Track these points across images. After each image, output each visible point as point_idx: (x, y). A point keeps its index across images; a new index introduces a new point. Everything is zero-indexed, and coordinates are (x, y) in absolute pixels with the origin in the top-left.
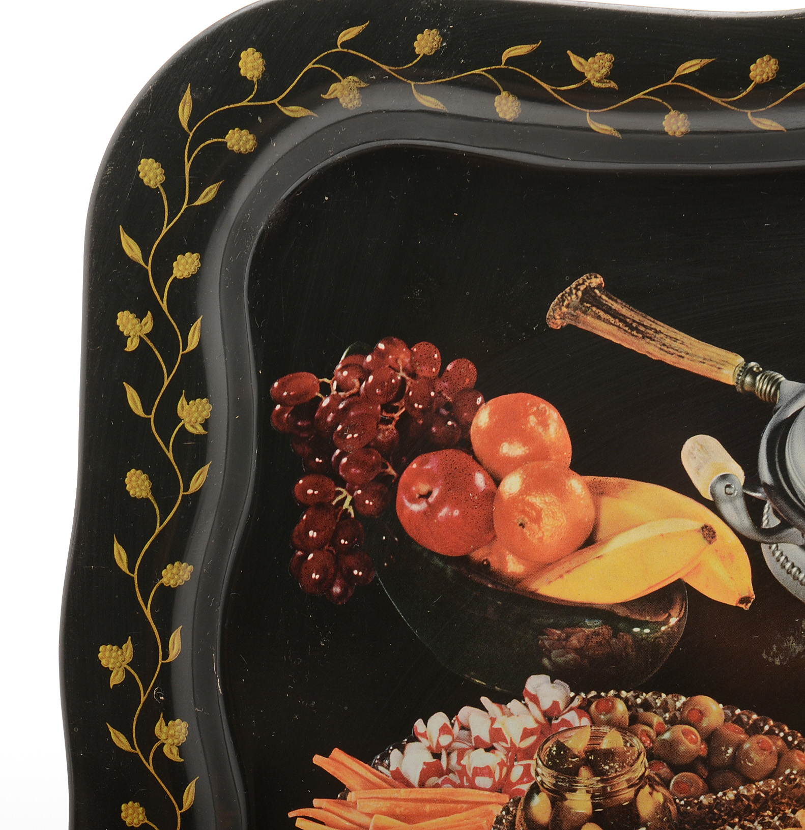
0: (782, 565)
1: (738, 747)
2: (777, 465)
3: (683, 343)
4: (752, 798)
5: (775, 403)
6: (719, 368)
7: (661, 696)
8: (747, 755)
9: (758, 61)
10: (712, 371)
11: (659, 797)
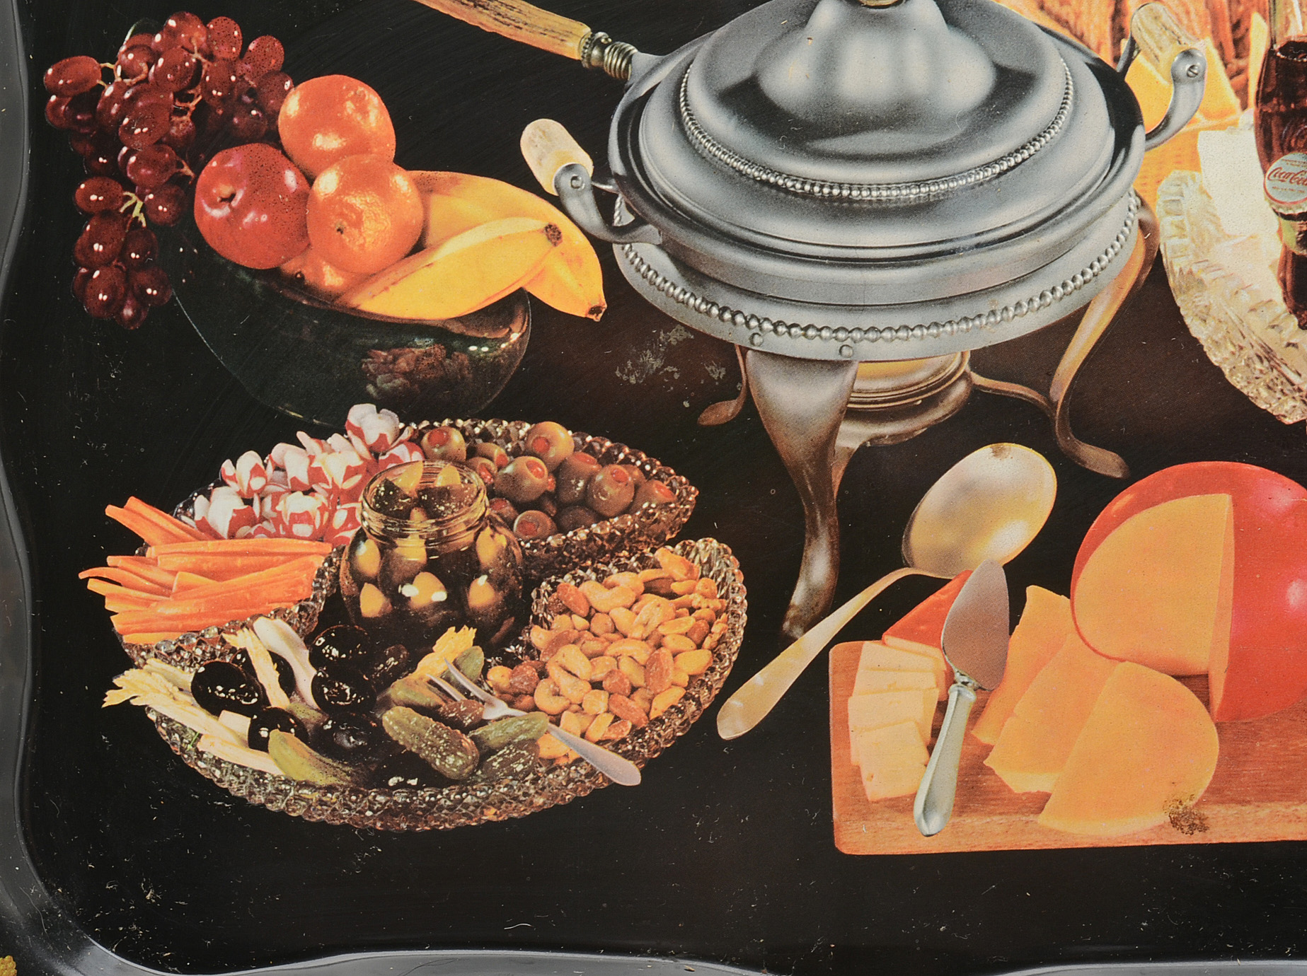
0: (636, 268)
1: (590, 479)
2: (630, 152)
3: (520, 12)
4: (606, 537)
5: (626, 80)
6: (562, 40)
7: (502, 424)
8: (600, 488)
10: (554, 44)
11: (502, 540)
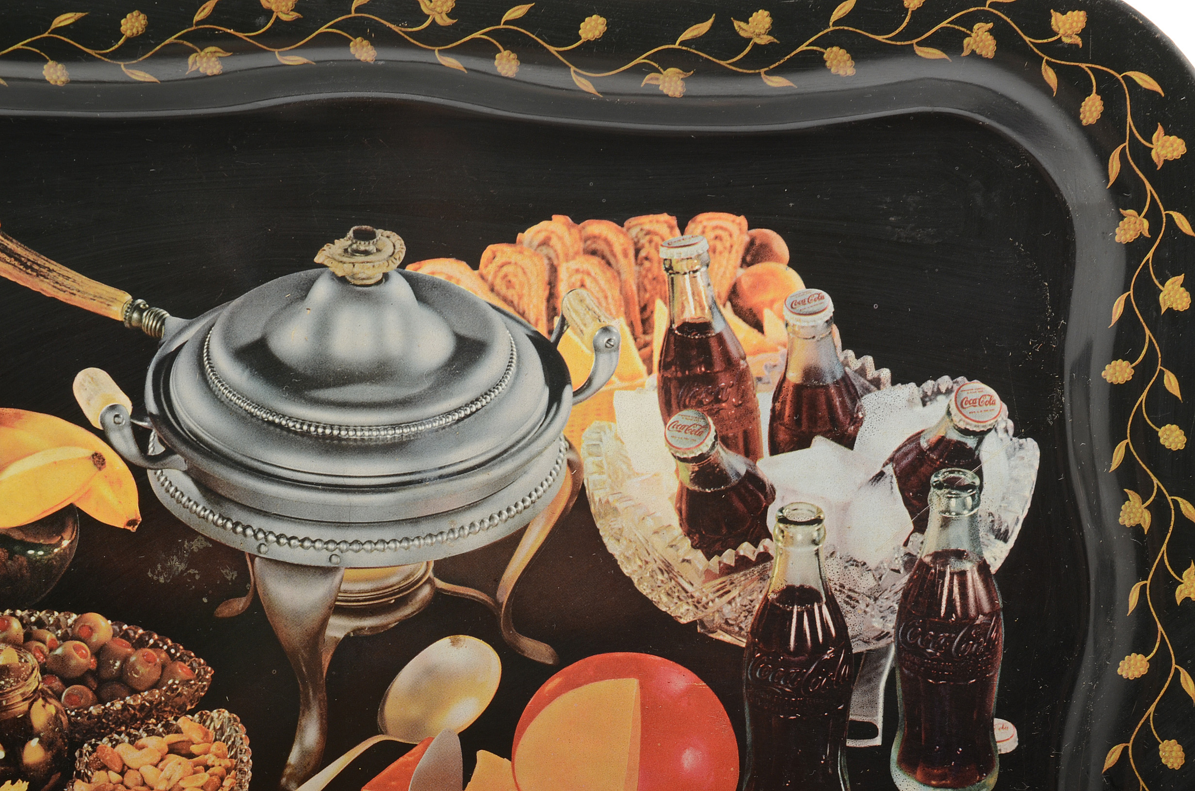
0: (166, 489)
1: (125, 660)
2: (162, 396)
3: (74, 281)
4: (137, 707)
5: (160, 338)
6: (108, 305)
7: (53, 614)
8: (133, 667)
9: (128, 16)
10: (102, 308)
11: (51, 709)
